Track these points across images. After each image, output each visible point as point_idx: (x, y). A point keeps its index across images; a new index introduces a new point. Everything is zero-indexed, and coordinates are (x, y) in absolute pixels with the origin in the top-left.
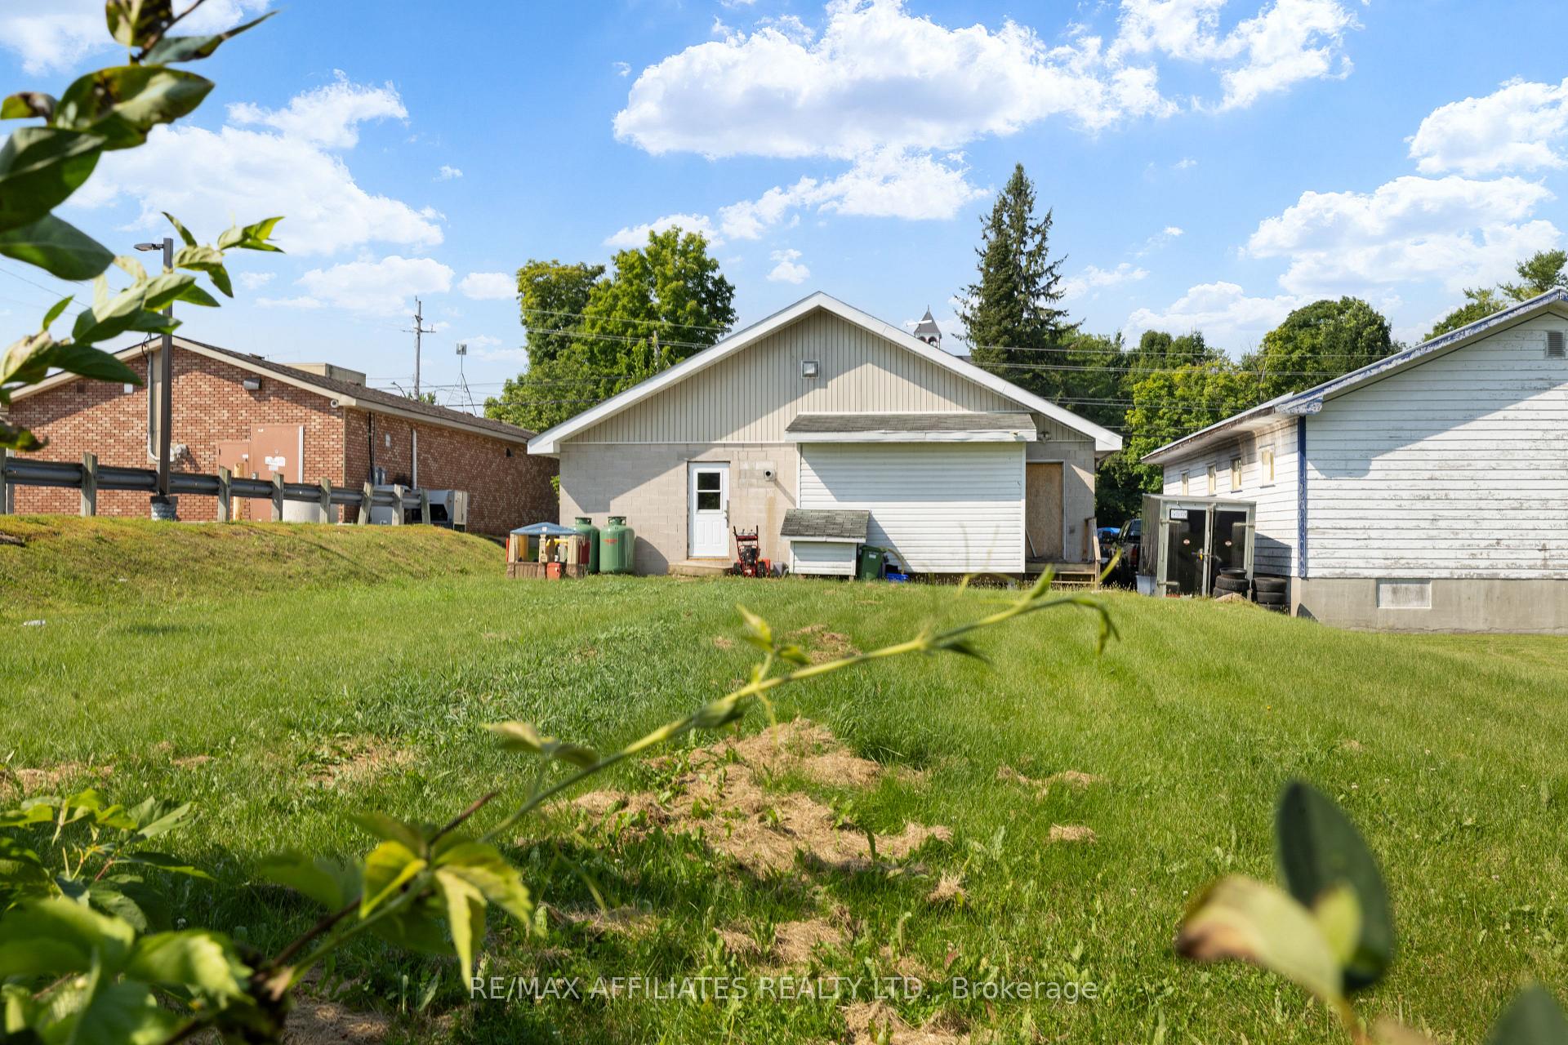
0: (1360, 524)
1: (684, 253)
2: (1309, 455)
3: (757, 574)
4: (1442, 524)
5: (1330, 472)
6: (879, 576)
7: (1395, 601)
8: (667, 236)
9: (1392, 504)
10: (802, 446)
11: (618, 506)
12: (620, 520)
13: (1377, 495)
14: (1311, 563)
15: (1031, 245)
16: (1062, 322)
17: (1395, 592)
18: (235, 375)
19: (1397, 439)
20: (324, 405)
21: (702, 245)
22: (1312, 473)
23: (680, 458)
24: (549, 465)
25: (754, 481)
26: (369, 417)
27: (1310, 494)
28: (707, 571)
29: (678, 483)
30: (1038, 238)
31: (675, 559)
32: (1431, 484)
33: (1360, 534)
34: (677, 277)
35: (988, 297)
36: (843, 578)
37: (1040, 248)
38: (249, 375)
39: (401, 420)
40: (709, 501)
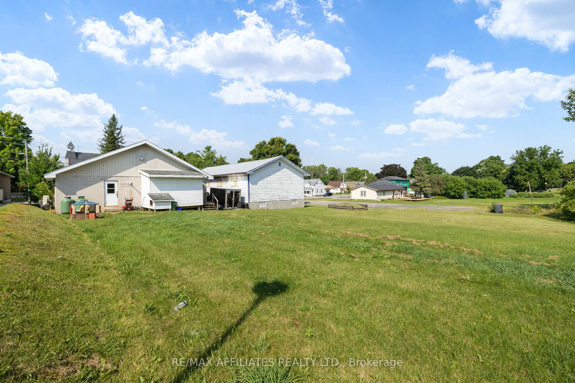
0: (256, 193)
2: (250, 181)
3: (131, 210)
4: (267, 192)
5: (253, 184)
7: (261, 206)
9: (261, 189)
10: (151, 178)
11: (80, 193)
12: (82, 197)
13: (259, 188)
14: (250, 200)
15: (117, 132)
17: (261, 204)
19: (262, 178)
22: (250, 184)
23: (101, 180)
25: (126, 186)
27: (250, 188)
29: (102, 186)
32: (265, 186)
33: (257, 195)
36: (168, 210)
37: (120, 132)
40: (111, 191)
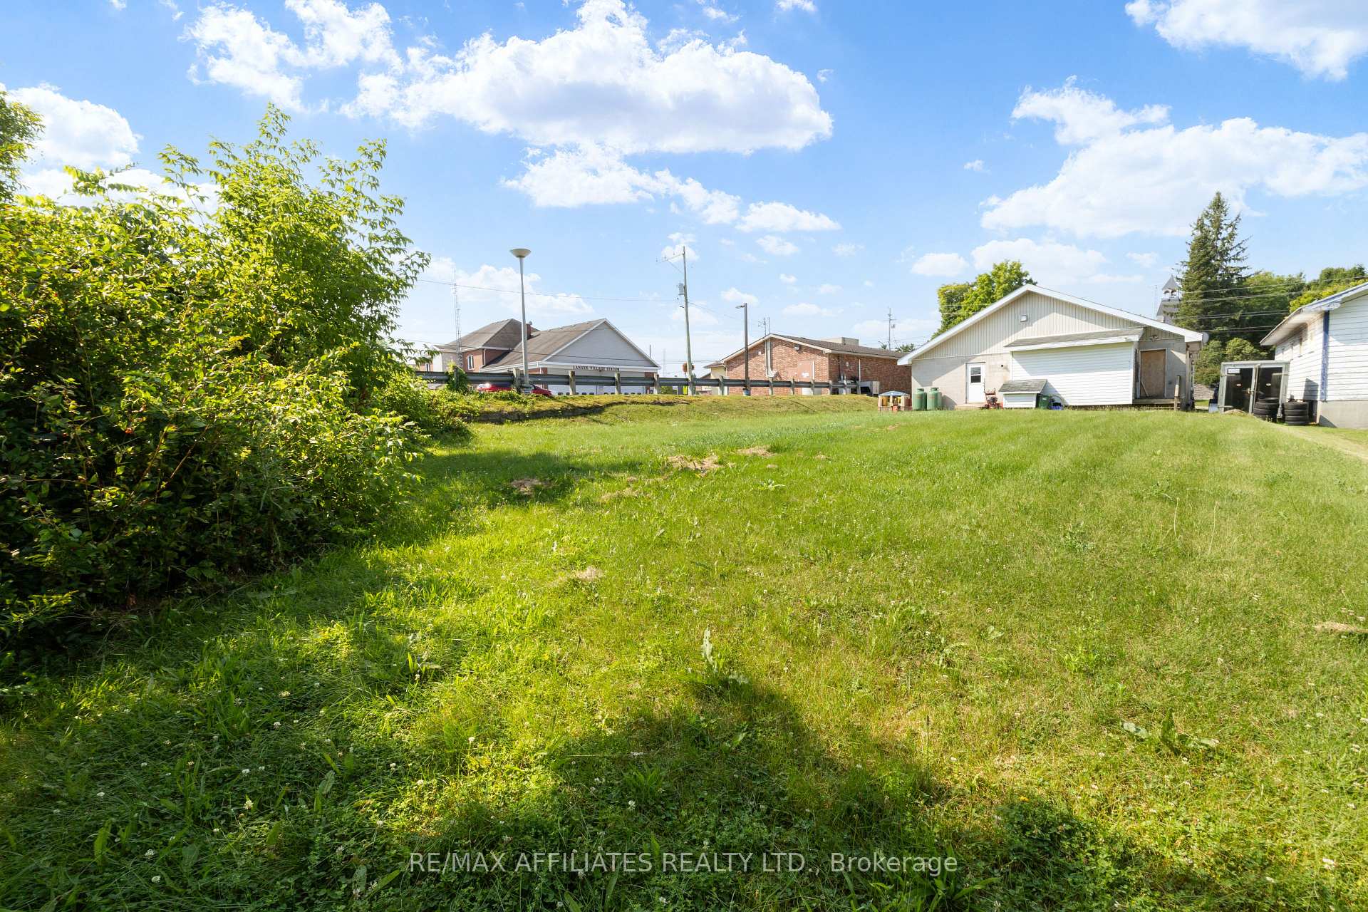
1: (1010, 271)
2: (1331, 333)
3: (994, 409)
5: (1344, 341)
6: (1049, 408)
8: (1002, 265)
10: (1013, 353)
11: (935, 384)
12: (936, 389)
14: (1331, 393)
15: (1225, 234)
16: (1244, 273)
18: (791, 345)
20: (820, 353)
21: (1019, 266)
22: (1332, 343)
23: (963, 362)
24: (907, 369)
25: (995, 370)
26: (838, 356)
27: (1331, 355)
28: (973, 408)
29: (962, 373)
30: (1230, 230)
31: (960, 405)
34: (1005, 282)
35: (1192, 267)
36: (1028, 409)
37: (1232, 235)
38: (796, 345)
39: (853, 356)
40: (976, 379)
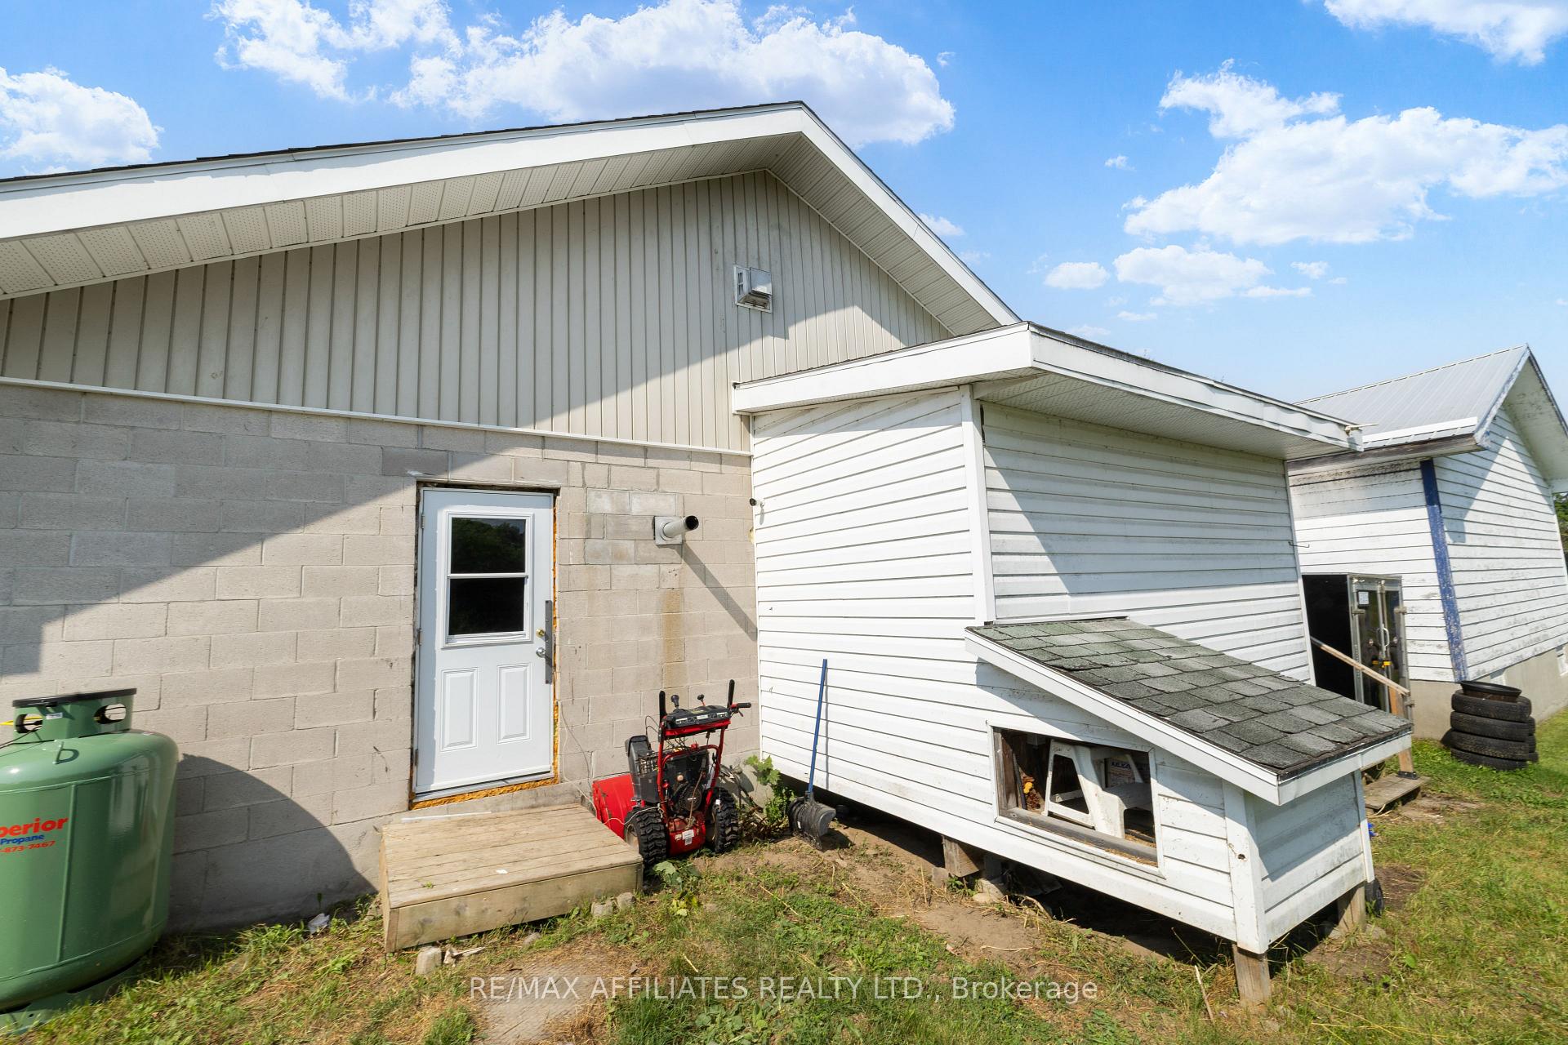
19: (1468, 495)
23: (392, 469)
25: (629, 547)
28: (571, 889)
40: (486, 606)
